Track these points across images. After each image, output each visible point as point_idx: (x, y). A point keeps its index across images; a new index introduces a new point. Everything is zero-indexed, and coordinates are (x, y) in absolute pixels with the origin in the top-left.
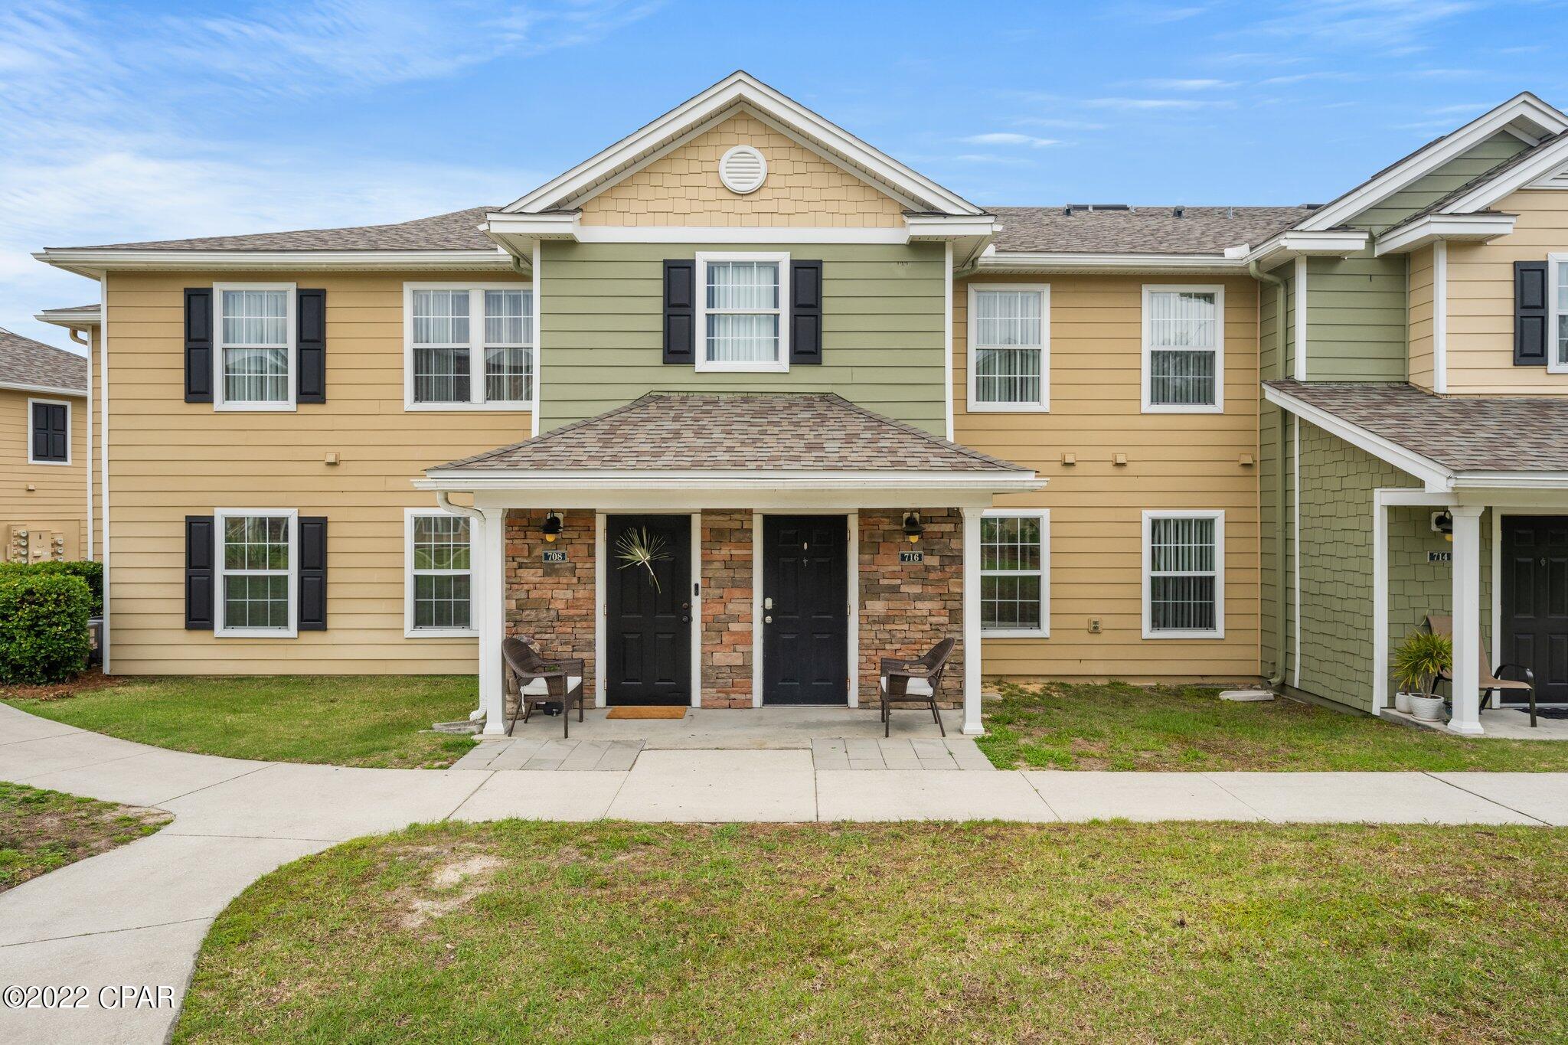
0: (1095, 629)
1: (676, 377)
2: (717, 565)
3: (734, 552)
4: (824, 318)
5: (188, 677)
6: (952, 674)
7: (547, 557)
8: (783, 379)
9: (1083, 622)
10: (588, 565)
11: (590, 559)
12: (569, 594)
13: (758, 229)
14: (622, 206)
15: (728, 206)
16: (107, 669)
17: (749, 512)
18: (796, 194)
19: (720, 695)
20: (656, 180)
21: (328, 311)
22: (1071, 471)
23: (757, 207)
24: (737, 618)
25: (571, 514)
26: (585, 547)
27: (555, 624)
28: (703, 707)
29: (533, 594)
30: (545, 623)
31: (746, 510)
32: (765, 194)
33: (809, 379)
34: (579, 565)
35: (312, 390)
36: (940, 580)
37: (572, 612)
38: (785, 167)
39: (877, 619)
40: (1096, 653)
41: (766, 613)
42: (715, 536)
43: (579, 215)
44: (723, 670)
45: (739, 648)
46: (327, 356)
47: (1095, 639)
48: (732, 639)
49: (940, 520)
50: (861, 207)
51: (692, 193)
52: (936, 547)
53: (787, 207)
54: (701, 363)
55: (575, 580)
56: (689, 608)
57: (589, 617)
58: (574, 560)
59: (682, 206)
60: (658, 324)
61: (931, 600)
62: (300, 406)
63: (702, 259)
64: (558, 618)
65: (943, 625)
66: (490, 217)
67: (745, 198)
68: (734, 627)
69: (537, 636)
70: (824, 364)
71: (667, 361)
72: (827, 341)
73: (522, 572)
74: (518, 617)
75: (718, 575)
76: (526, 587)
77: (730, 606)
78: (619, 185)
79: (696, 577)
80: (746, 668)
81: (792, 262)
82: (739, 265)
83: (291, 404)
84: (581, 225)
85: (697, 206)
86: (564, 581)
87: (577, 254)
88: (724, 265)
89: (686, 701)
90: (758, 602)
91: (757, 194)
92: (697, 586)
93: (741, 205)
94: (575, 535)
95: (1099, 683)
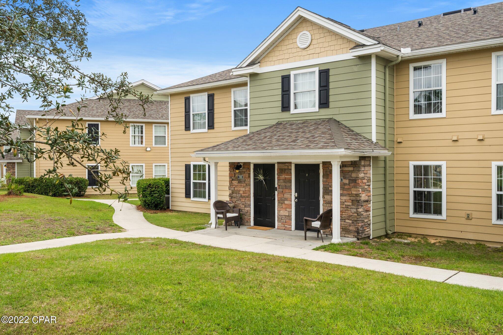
0: (468, 217)
1: (285, 116)
2: (281, 181)
3: (286, 177)
4: (330, 90)
5: (185, 211)
6: (352, 225)
7: (239, 177)
8: (317, 114)
9: (464, 214)
10: (249, 180)
11: (249, 178)
12: (244, 189)
13: (309, 60)
14: (270, 59)
15: (300, 54)
16: (170, 208)
17: (290, 163)
18: (321, 45)
19: (282, 225)
20: (280, 48)
21: (215, 100)
22: (456, 144)
23: (309, 52)
24: (286, 199)
25: (244, 163)
26: (247, 174)
27: (241, 198)
28: (278, 229)
29: (236, 189)
30: (238, 198)
31: (289, 162)
32: (311, 47)
33: (326, 113)
34: (246, 180)
35: (211, 126)
36: (349, 189)
37: (245, 195)
38: (317, 36)
39: (328, 202)
40: (469, 229)
41: (296, 198)
42: (281, 171)
43: (259, 64)
44: (283, 217)
45: (288, 210)
46: (215, 114)
47: (469, 222)
48: (285, 206)
49: (348, 166)
50: (342, 46)
51: (290, 51)
52: (347, 176)
53: (318, 51)
54: (293, 110)
55: (245, 185)
56: (274, 195)
57: (249, 197)
58: (245, 178)
59: (287, 56)
60: (280, 99)
61: (345, 196)
62: (209, 130)
63: (292, 73)
64: (241, 196)
65: (349, 206)
66: (233, 70)
67: (305, 50)
68: (286, 202)
69: (236, 202)
70: (330, 107)
71: (283, 111)
72: (331, 99)
73: (233, 182)
74: (232, 196)
75: (282, 184)
76: (234, 186)
77: (285, 195)
78: (270, 52)
79: (276, 186)
80: (289, 217)
81: (319, 71)
82: (303, 74)
83: (206, 130)
84: (260, 67)
85: (291, 55)
86: (243, 185)
87: (259, 77)
88: (299, 74)
89: (274, 226)
90: (294, 194)
91: (309, 48)
92: (276, 188)
93: (304, 53)
94: (245, 170)
95: (471, 243)
